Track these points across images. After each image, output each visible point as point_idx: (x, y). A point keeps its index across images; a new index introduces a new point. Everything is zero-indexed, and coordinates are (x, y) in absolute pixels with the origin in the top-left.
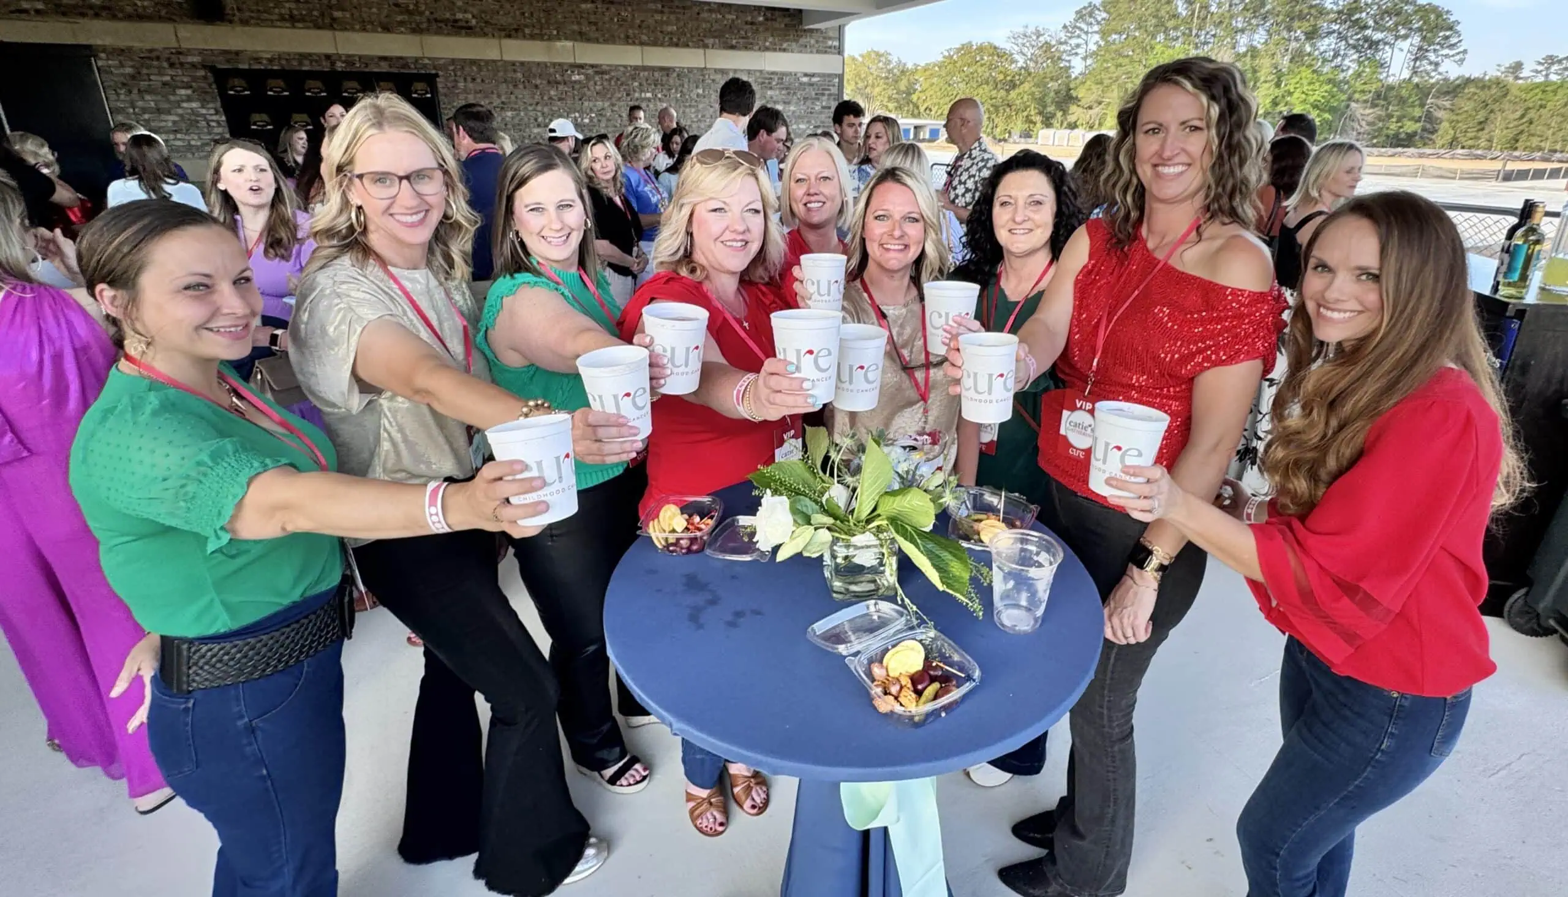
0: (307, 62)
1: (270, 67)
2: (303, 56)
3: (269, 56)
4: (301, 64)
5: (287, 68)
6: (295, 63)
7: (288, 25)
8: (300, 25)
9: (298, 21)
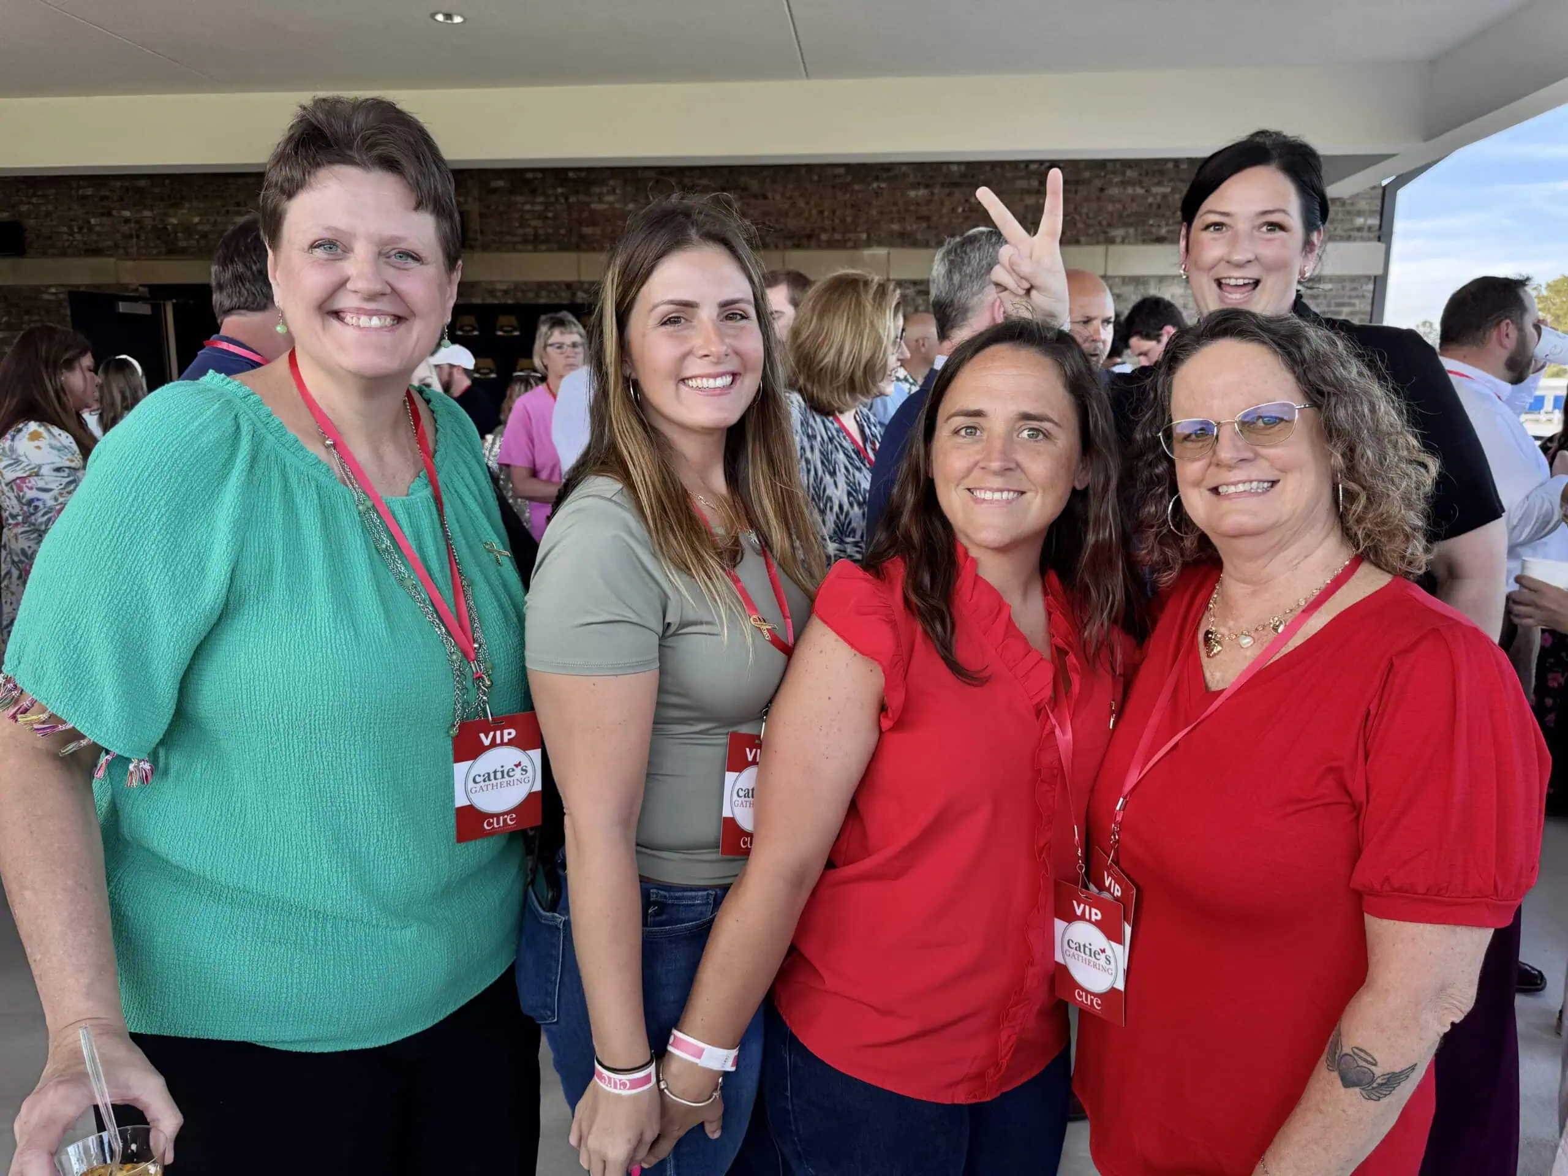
0: (544, 293)
1: (503, 301)
2: (541, 286)
3: (504, 287)
4: (538, 295)
5: (523, 301)
6: (531, 295)
7: (530, 247)
8: (543, 247)
9: (543, 242)
